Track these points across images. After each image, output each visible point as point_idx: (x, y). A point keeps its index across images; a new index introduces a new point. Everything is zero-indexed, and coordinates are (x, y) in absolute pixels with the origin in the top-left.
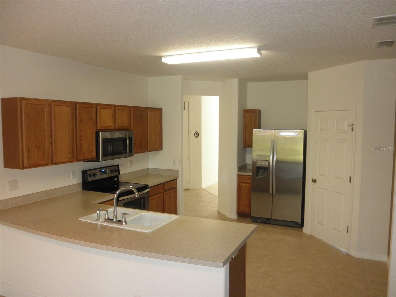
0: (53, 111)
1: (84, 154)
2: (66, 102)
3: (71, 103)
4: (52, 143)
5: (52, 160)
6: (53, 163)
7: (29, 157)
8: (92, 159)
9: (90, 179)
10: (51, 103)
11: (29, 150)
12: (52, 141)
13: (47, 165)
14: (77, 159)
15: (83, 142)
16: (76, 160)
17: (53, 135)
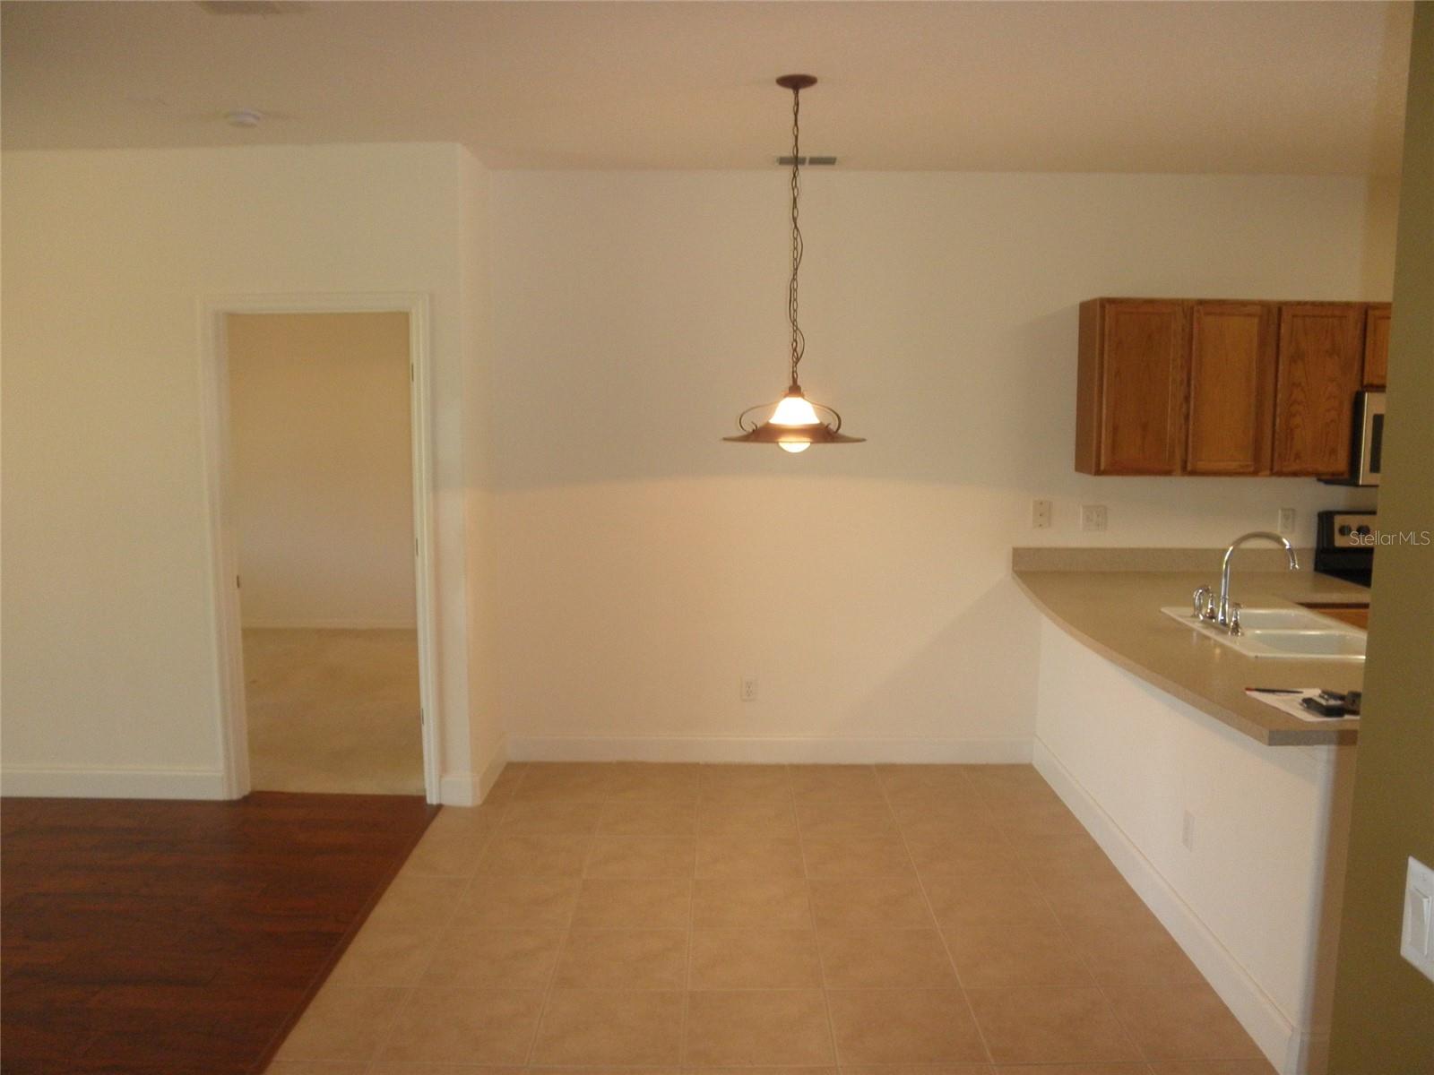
0: (1195, 331)
1: (1298, 456)
2: (1244, 304)
3: (1265, 305)
4: (1187, 417)
5: (1185, 462)
6: (1188, 471)
7: (1114, 447)
8: (1333, 474)
9: (1340, 541)
10: (1192, 308)
11: (1115, 429)
12: (1188, 408)
13: (1168, 473)
14: (1272, 469)
15: (1297, 420)
16: (1268, 472)
17: (1193, 394)
